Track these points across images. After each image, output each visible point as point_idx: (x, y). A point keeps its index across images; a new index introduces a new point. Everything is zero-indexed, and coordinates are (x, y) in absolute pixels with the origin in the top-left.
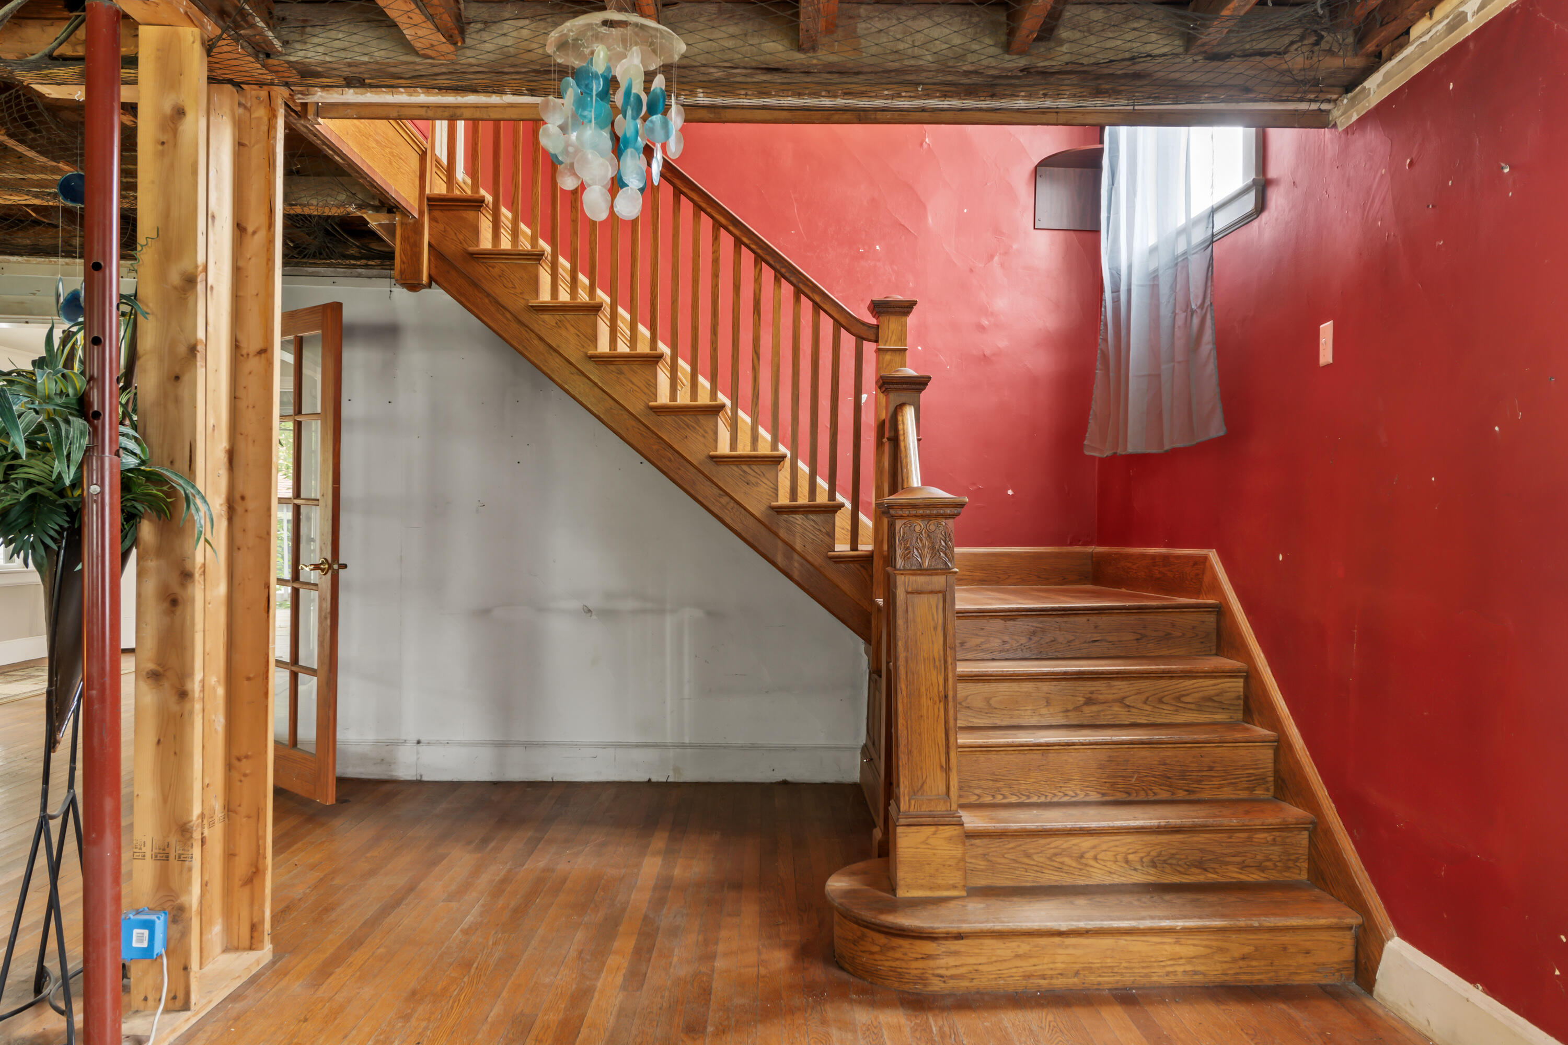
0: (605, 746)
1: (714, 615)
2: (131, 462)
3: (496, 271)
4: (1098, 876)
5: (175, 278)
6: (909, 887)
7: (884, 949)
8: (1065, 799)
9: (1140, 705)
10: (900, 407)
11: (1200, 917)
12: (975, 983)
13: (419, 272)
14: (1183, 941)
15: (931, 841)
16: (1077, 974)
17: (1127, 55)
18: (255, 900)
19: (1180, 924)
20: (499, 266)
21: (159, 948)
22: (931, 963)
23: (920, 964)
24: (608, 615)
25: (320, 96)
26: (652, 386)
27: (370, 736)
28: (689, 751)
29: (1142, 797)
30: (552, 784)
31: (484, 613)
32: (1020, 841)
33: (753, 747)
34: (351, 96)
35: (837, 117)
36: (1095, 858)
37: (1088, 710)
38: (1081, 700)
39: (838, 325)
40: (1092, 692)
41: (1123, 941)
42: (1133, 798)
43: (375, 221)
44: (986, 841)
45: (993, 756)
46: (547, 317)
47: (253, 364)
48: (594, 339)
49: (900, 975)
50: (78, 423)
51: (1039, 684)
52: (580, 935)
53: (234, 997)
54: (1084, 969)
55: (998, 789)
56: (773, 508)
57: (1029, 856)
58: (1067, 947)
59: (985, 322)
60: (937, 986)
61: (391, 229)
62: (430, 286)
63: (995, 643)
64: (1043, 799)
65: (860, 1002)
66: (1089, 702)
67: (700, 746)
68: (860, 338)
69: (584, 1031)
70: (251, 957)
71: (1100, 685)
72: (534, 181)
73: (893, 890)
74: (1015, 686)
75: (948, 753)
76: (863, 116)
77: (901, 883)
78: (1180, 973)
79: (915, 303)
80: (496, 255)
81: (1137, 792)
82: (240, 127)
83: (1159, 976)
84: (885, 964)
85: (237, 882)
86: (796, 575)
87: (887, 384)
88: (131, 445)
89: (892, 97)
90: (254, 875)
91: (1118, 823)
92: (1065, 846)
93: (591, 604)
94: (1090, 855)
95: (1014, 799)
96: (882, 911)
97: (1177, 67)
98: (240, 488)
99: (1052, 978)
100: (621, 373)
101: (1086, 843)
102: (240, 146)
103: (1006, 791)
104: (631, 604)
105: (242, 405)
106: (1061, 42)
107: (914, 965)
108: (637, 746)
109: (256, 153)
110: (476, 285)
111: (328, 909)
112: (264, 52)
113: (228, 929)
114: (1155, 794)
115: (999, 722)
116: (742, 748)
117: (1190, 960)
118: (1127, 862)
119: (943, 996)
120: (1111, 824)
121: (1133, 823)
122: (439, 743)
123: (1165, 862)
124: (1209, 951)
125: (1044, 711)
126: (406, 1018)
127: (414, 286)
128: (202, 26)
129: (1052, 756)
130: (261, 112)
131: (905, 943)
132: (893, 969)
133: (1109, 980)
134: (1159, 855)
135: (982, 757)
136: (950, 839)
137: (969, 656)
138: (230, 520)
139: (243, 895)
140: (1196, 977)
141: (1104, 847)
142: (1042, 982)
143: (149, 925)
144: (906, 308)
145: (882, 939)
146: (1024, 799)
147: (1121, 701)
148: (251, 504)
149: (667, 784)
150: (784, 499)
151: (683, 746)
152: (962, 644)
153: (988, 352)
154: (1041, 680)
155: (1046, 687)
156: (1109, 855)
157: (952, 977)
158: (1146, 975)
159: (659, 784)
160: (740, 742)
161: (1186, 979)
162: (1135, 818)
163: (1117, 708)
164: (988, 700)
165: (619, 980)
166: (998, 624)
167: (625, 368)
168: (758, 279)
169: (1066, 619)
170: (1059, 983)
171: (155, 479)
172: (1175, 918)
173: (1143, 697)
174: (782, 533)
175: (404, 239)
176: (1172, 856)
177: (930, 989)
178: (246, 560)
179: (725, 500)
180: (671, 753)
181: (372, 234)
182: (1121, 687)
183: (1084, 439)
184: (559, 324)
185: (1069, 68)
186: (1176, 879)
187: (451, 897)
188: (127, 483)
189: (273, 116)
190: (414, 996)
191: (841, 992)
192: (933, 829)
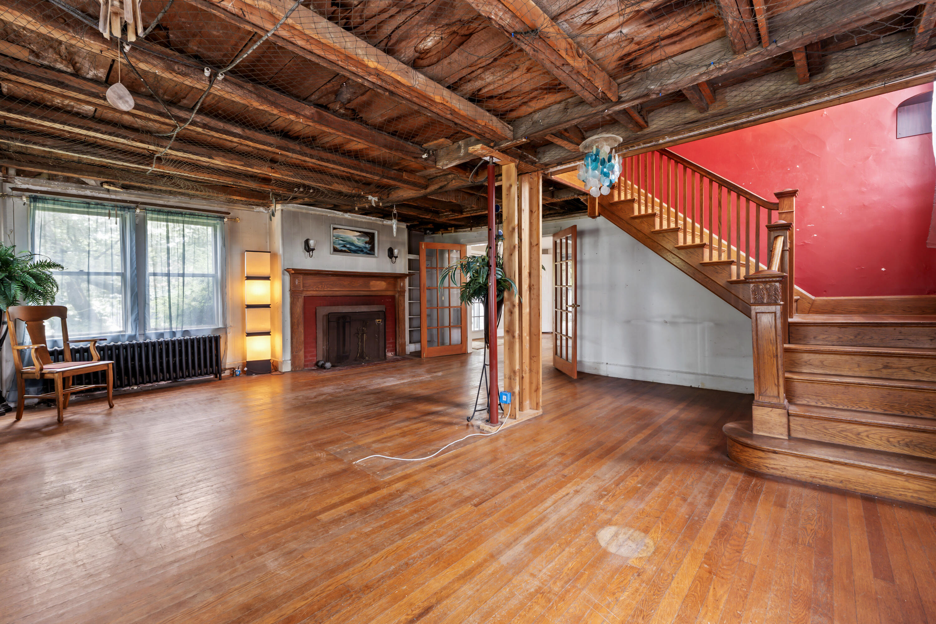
0: (673, 371)
1: (718, 325)
2: (500, 277)
3: (619, 208)
4: (869, 445)
5: (510, 229)
6: (759, 430)
7: (742, 451)
8: (860, 409)
9: (923, 371)
10: (776, 238)
11: (921, 472)
12: (784, 473)
13: (595, 212)
14: (911, 481)
15: (770, 413)
16: (841, 482)
17: (871, 64)
18: (537, 397)
19: (906, 472)
20: (620, 206)
21: (509, 402)
22: (762, 461)
23: (757, 460)
24: (673, 324)
25: (552, 170)
26: (677, 240)
27: (592, 360)
28: (708, 377)
29: (912, 414)
30: (653, 383)
31: (628, 322)
32: (821, 422)
33: (737, 378)
34: (559, 168)
35: (725, 131)
36: (868, 436)
37: (885, 371)
38: (880, 366)
39: (758, 205)
40: (888, 363)
41: (870, 473)
42: (906, 414)
43: (582, 199)
44: (802, 419)
45: (816, 385)
46: (637, 220)
47: (535, 248)
48: (654, 225)
49: (748, 463)
50: (486, 268)
51: (853, 357)
52: (633, 426)
53: (529, 420)
54: (845, 481)
55: (819, 400)
56: (728, 282)
57: (826, 429)
58: (835, 469)
59: (864, 189)
60: (765, 470)
61: (586, 200)
62: (599, 216)
63: (834, 338)
64: (846, 408)
65: (726, 468)
66: (886, 367)
67: (713, 376)
68: (770, 210)
69: (617, 450)
70: (536, 411)
71: (894, 361)
72: (632, 175)
73: (752, 431)
74: (838, 357)
75: (778, 379)
76: (736, 127)
77: (754, 428)
78: (909, 496)
79: (797, 191)
80: (620, 202)
81: (908, 412)
82: (530, 184)
83: (894, 494)
84: (742, 457)
85: (533, 391)
86: (740, 309)
87: (772, 228)
88: (500, 273)
89: (748, 117)
90: (537, 389)
91: (881, 422)
92: (848, 428)
93: (666, 320)
94: (865, 434)
95: (828, 406)
96: (741, 436)
97: (907, 60)
98: (532, 282)
99: (826, 480)
100: (664, 236)
101: (861, 429)
102: (531, 189)
103: (823, 401)
104: (682, 320)
105: (532, 260)
106: (831, 71)
107: (755, 460)
108: (686, 373)
109: (535, 190)
110: (613, 213)
111: (562, 405)
112: (533, 163)
113: (531, 403)
114: (922, 414)
115: (828, 372)
116: (732, 378)
117: (916, 491)
118: (889, 441)
119: (767, 475)
120: (876, 421)
121: (894, 423)
122: (614, 364)
123: (915, 445)
124: (930, 490)
125: (857, 369)
126: (568, 434)
127: (594, 217)
128: (515, 162)
129: (851, 389)
130: (536, 179)
131: (750, 450)
132: (746, 460)
133: (860, 489)
134: (911, 441)
135: (809, 385)
136: (779, 414)
137: (818, 343)
138: (530, 291)
139: (534, 394)
140: (921, 501)
141: (873, 432)
142: (821, 481)
143: (506, 395)
144: (793, 194)
145: (741, 447)
146: (834, 406)
147: (909, 368)
148: (535, 287)
149: (698, 389)
150: (734, 278)
151: (705, 375)
152: (815, 338)
153: (866, 203)
154: (854, 355)
155: (857, 358)
156: (877, 436)
157: (772, 468)
158: (886, 492)
159: (694, 388)
160: (731, 376)
161: (914, 500)
162: (894, 421)
163: (905, 372)
164: (822, 362)
165: (638, 440)
166: (836, 329)
167: (666, 234)
168: (720, 194)
169: (879, 328)
170: (831, 484)
171: (505, 281)
172: (903, 468)
173: (926, 367)
174: (733, 292)
175: (590, 203)
176: (921, 444)
177: (761, 471)
178: (533, 302)
179: (707, 280)
180: (700, 377)
181: (582, 203)
182: (910, 362)
183: (926, 240)
184: (642, 222)
185: (836, 80)
186: (924, 455)
187: (598, 409)
188: (498, 282)
189: (539, 179)
190: (574, 430)
191: (720, 463)
192: (771, 409)
